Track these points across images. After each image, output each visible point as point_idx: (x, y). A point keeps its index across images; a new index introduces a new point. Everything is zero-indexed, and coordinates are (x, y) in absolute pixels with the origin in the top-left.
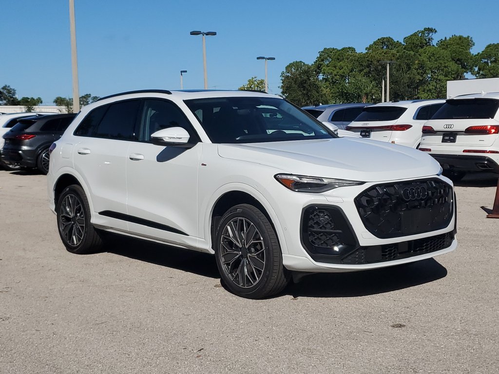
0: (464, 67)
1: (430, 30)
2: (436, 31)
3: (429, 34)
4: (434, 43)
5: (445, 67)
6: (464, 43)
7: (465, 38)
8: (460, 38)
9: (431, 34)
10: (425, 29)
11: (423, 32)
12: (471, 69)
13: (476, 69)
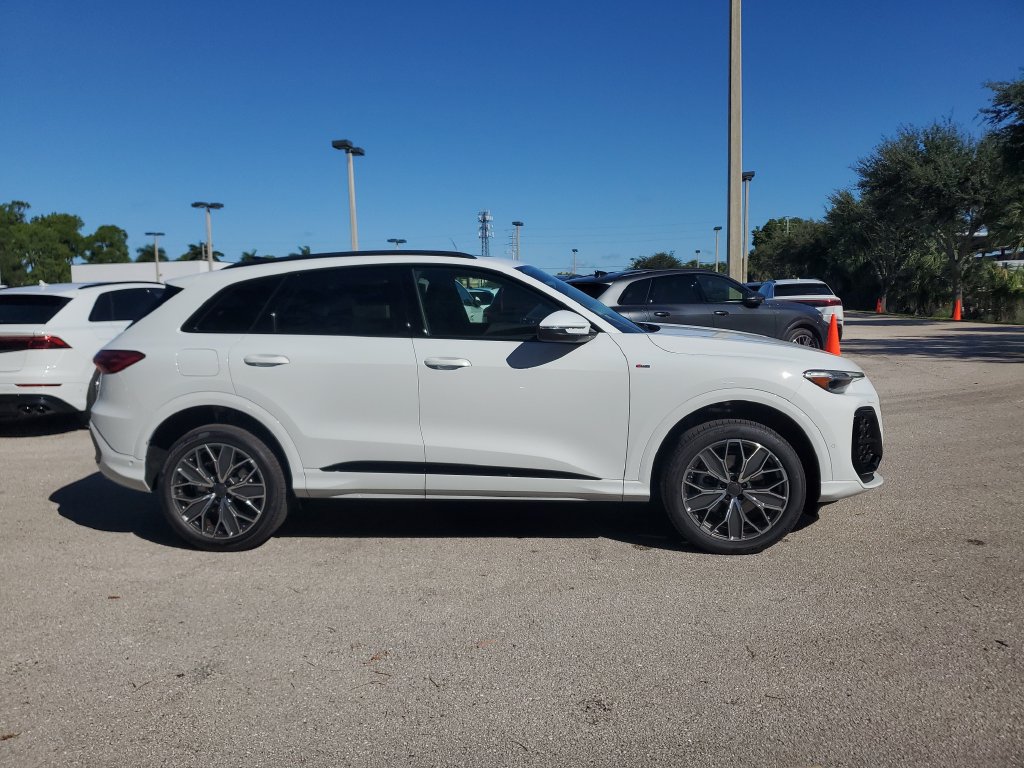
0: (72, 250)
1: (20, 204)
2: (29, 206)
3: (19, 209)
4: (28, 219)
5: (52, 249)
6: (73, 222)
7: (71, 218)
8: (66, 216)
9: (22, 209)
10: (14, 203)
11: (11, 207)
12: (83, 252)
13: (88, 253)
